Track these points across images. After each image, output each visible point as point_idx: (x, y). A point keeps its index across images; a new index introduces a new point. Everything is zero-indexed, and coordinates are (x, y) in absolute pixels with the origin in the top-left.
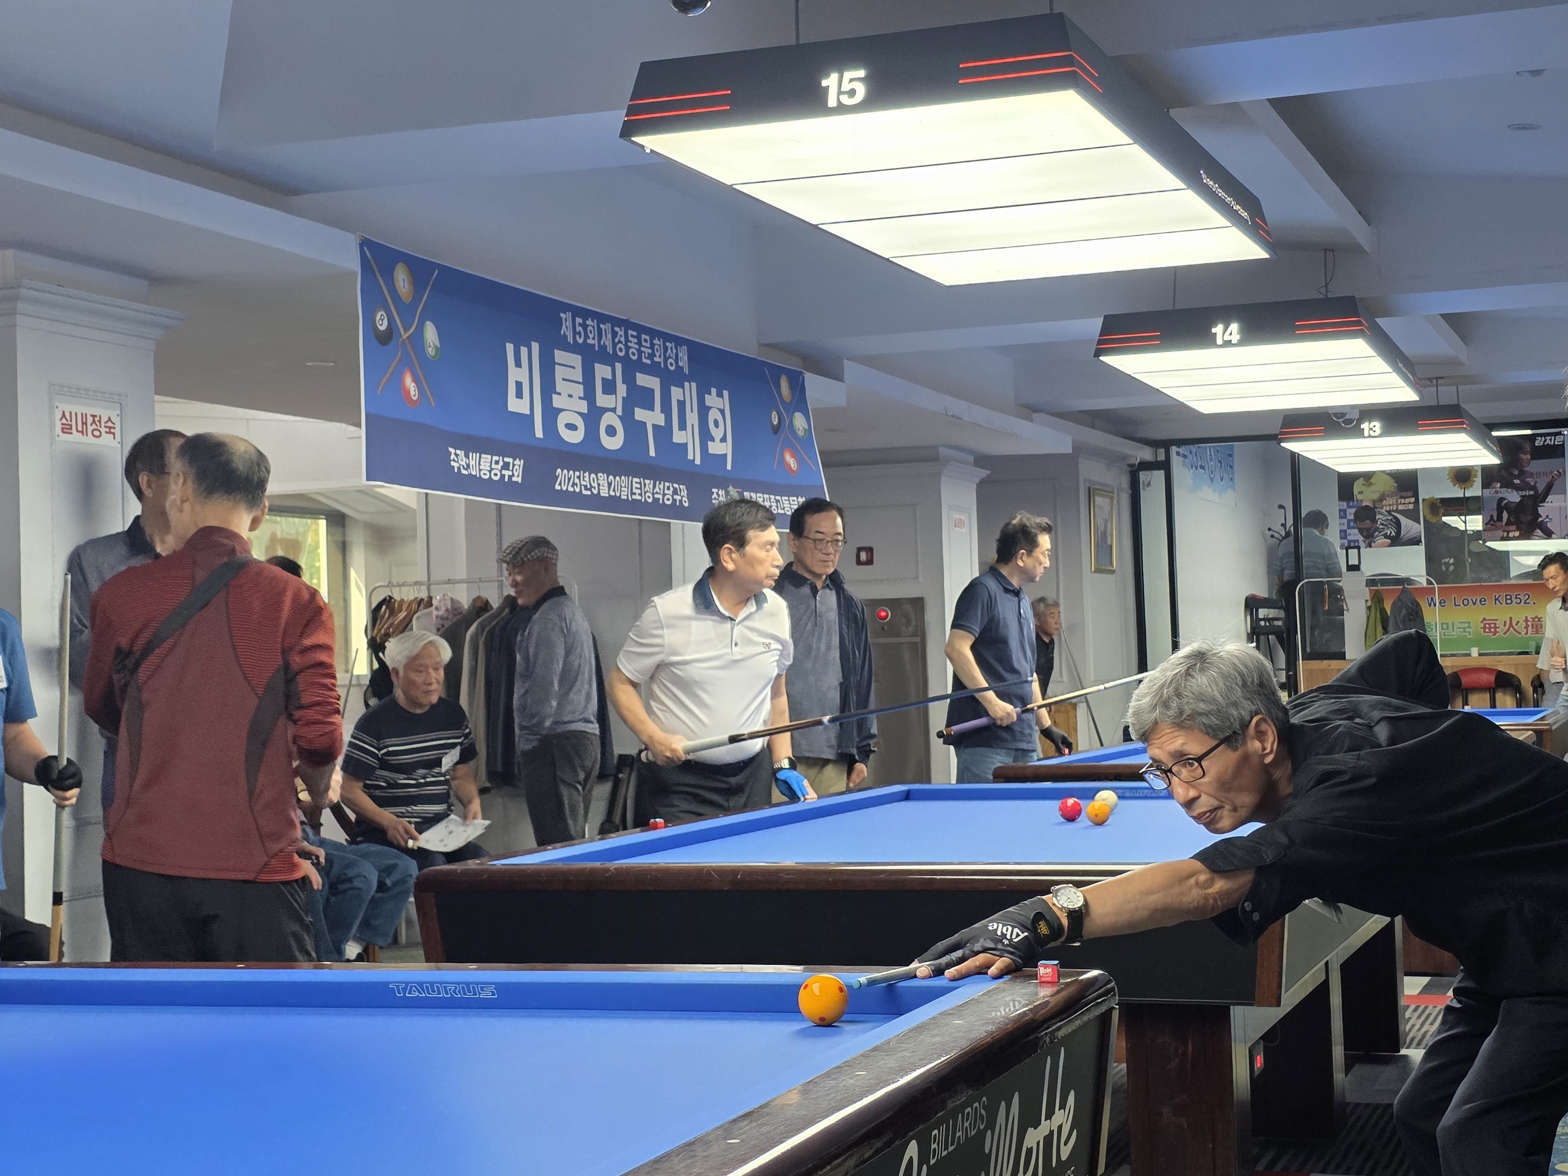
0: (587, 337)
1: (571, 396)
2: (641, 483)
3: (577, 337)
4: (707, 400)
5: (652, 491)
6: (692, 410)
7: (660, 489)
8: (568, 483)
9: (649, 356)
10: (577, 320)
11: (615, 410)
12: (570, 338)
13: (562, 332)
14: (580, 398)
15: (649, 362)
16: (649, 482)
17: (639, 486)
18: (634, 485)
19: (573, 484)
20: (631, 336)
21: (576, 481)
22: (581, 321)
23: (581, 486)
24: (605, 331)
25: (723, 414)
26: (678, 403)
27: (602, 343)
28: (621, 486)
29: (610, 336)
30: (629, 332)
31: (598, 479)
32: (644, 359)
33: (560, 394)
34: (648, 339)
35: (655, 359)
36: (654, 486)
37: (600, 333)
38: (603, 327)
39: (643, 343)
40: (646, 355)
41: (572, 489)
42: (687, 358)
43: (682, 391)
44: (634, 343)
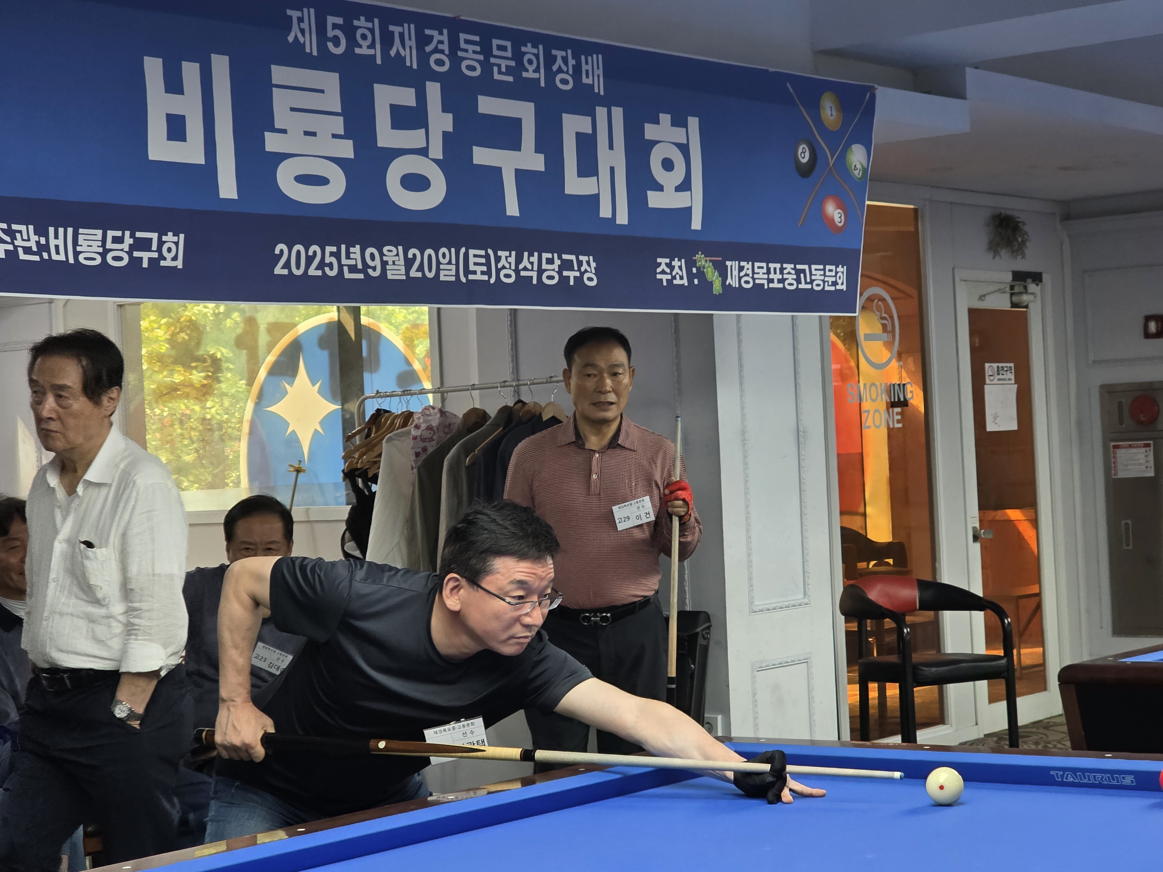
0: (352, 42)
1: (314, 134)
2: (487, 257)
3: (330, 45)
4: (650, 131)
5: (513, 267)
6: (611, 147)
7: (532, 263)
8: (308, 266)
9: (509, 71)
10: (331, 20)
11: (423, 152)
12: (311, 46)
13: (291, 39)
14: (334, 136)
15: (510, 79)
16: (507, 253)
17: (483, 261)
18: (472, 260)
19: (321, 266)
20: (467, 42)
21: (328, 260)
22: (340, 21)
23: (341, 266)
24: (402, 35)
25: (684, 149)
26: (579, 136)
27: (393, 53)
28: (438, 263)
29: (413, 43)
30: (463, 36)
31: (382, 255)
32: (497, 76)
33: (284, 131)
34: (508, 44)
35: (525, 74)
36: (519, 260)
37: (387, 40)
38: (396, 29)
39: (495, 52)
40: (503, 69)
41: (319, 273)
42: (601, 72)
43: (589, 119)
44: (474, 52)
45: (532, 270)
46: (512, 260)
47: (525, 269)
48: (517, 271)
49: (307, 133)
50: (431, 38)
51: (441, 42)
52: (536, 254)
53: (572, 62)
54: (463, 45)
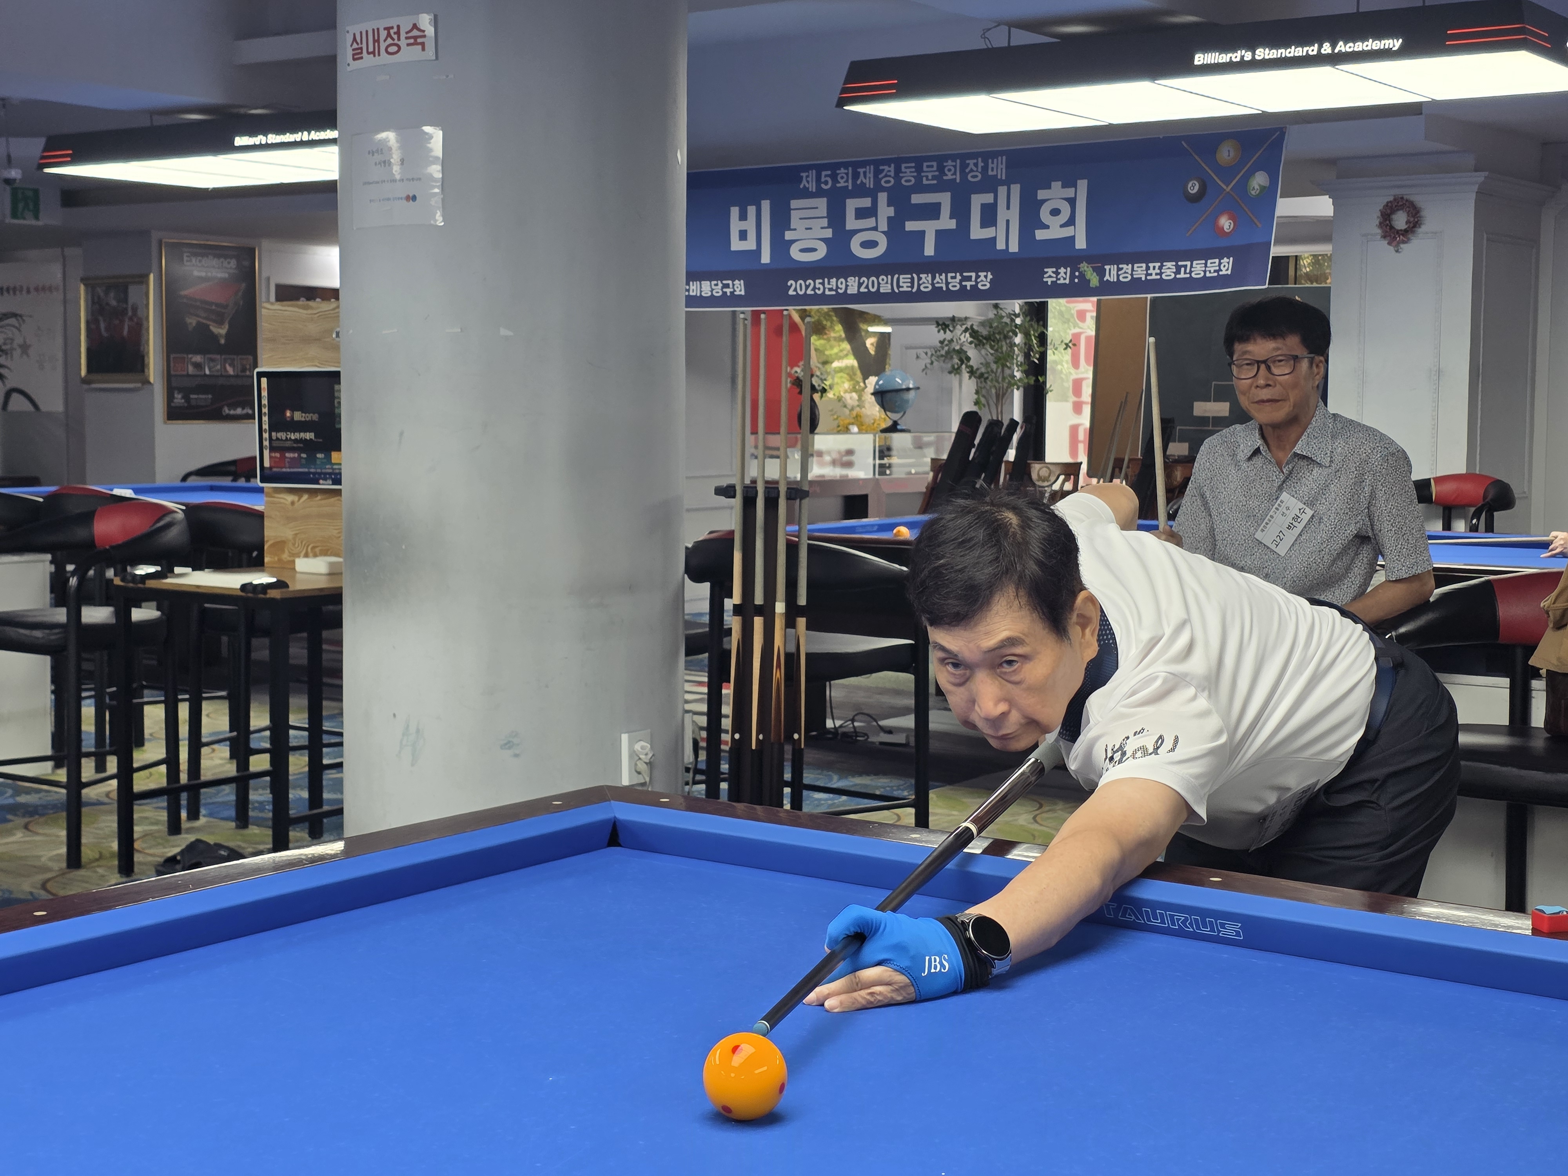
0: (836, 182)
1: (811, 229)
2: (912, 279)
3: (823, 186)
4: (1042, 194)
5: (930, 282)
6: (1008, 208)
7: (941, 280)
8: (806, 289)
9: (934, 178)
10: (824, 173)
11: (875, 229)
12: (812, 187)
13: (802, 186)
14: (822, 228)
15: (935, 182)
16: (926, 275)
17: (909, 280)
18: (901, 280)
19: (814, 289)
20: (906, 168)
21: (817, 286)
22: (829, 172)
23: (824, 289)
24: (865, 173)
25: (1072, 202)
26: (984, 206)
27: (859, 182)
28: (879, 284)
29: (872, 175)
30: (903, 166)
31: (847, 281)
32: (925, 182)
33: (795, 230)
34: (935, 164)
35: (945, 178)
36: (934, 278)
37: (856, 176)
38: (861, 170)
39: (925, 169)
40: (930, 177)
41: (813, 293)
42: (1004, 166)
43: (992, 195)
44: (911, 172)
45: (942, 283)
46: (930, 278)
47: (938, 283)
48: (933, 284)
49: (807, 229)
50: (883, 170)
51: (890, 171)
52: (944, 274)
53: (981, 164)
54: (903, 170)
